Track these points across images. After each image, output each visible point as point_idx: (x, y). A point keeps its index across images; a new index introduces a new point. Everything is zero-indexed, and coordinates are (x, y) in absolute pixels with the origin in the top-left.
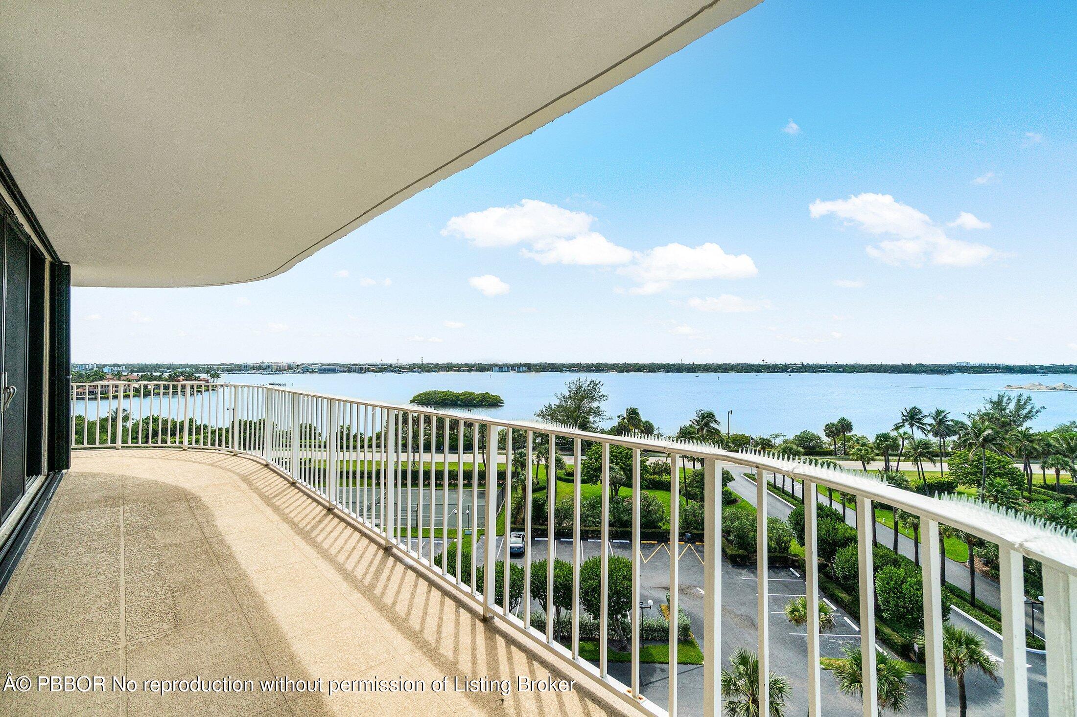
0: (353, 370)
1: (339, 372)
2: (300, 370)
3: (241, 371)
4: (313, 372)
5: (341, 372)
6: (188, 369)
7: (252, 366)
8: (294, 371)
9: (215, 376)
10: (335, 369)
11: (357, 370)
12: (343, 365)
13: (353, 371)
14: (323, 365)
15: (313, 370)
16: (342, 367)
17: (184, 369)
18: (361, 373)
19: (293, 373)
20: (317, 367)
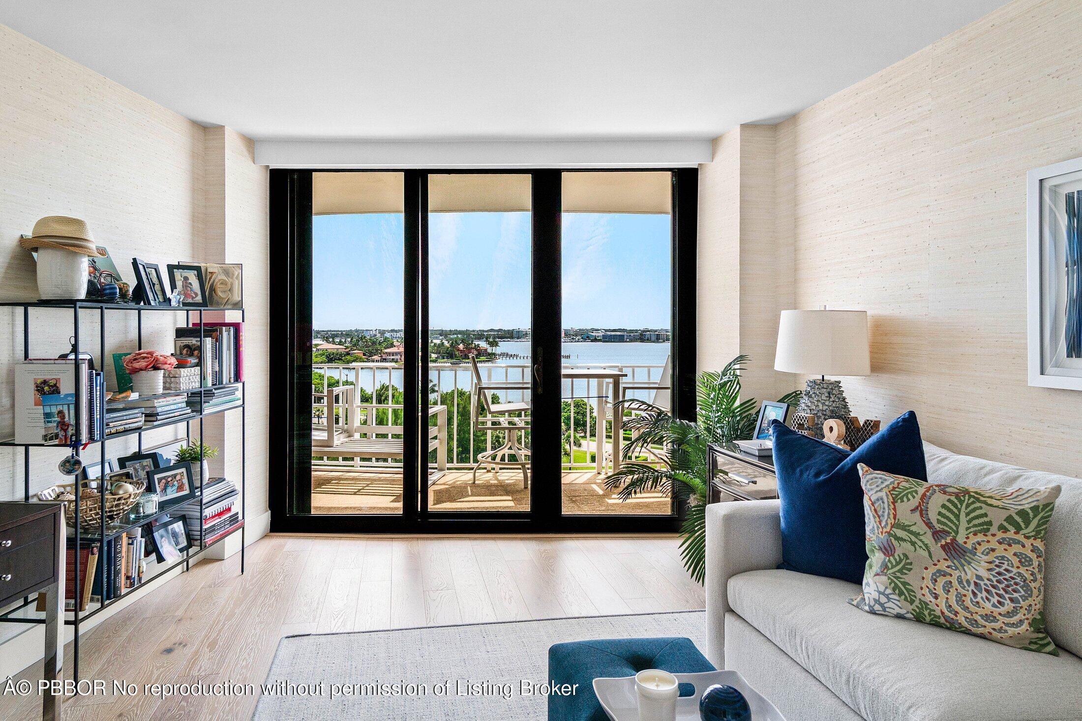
0: (646, 338)
1: (628, 340)
2: (579, 337)
3: (513, 338)
4: (595, 340)
5: (631, 341)
6: (459, 336)
7: (524, 333)
8: (573, 339)
9: (494, 344)
10: (623, 336)
11: (653, 338)
12: (631, 331)
13: (648, 340)
14: (606, 331)
15: (595, 338)
16: (632, 334)
17: (456, 336)
18: (658, 342)
19: (572, 342)
20: (601, 334)
